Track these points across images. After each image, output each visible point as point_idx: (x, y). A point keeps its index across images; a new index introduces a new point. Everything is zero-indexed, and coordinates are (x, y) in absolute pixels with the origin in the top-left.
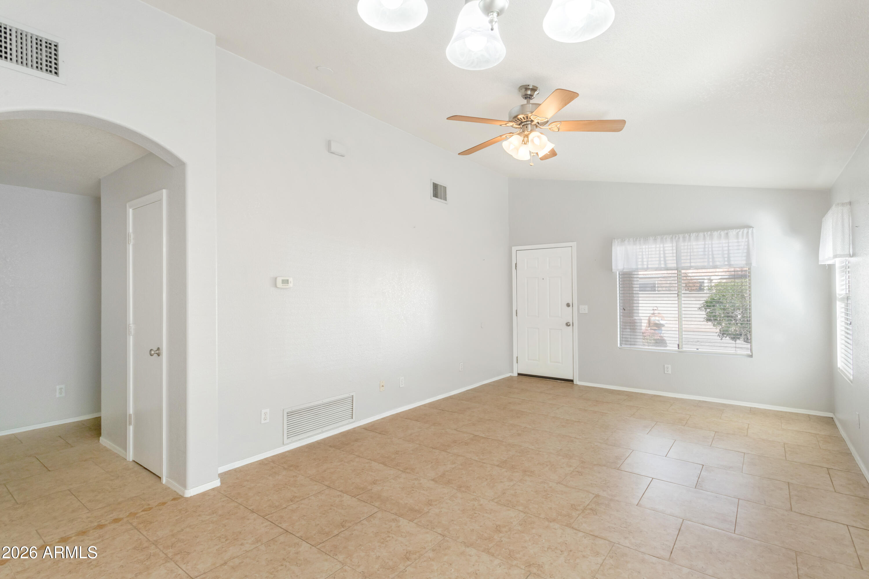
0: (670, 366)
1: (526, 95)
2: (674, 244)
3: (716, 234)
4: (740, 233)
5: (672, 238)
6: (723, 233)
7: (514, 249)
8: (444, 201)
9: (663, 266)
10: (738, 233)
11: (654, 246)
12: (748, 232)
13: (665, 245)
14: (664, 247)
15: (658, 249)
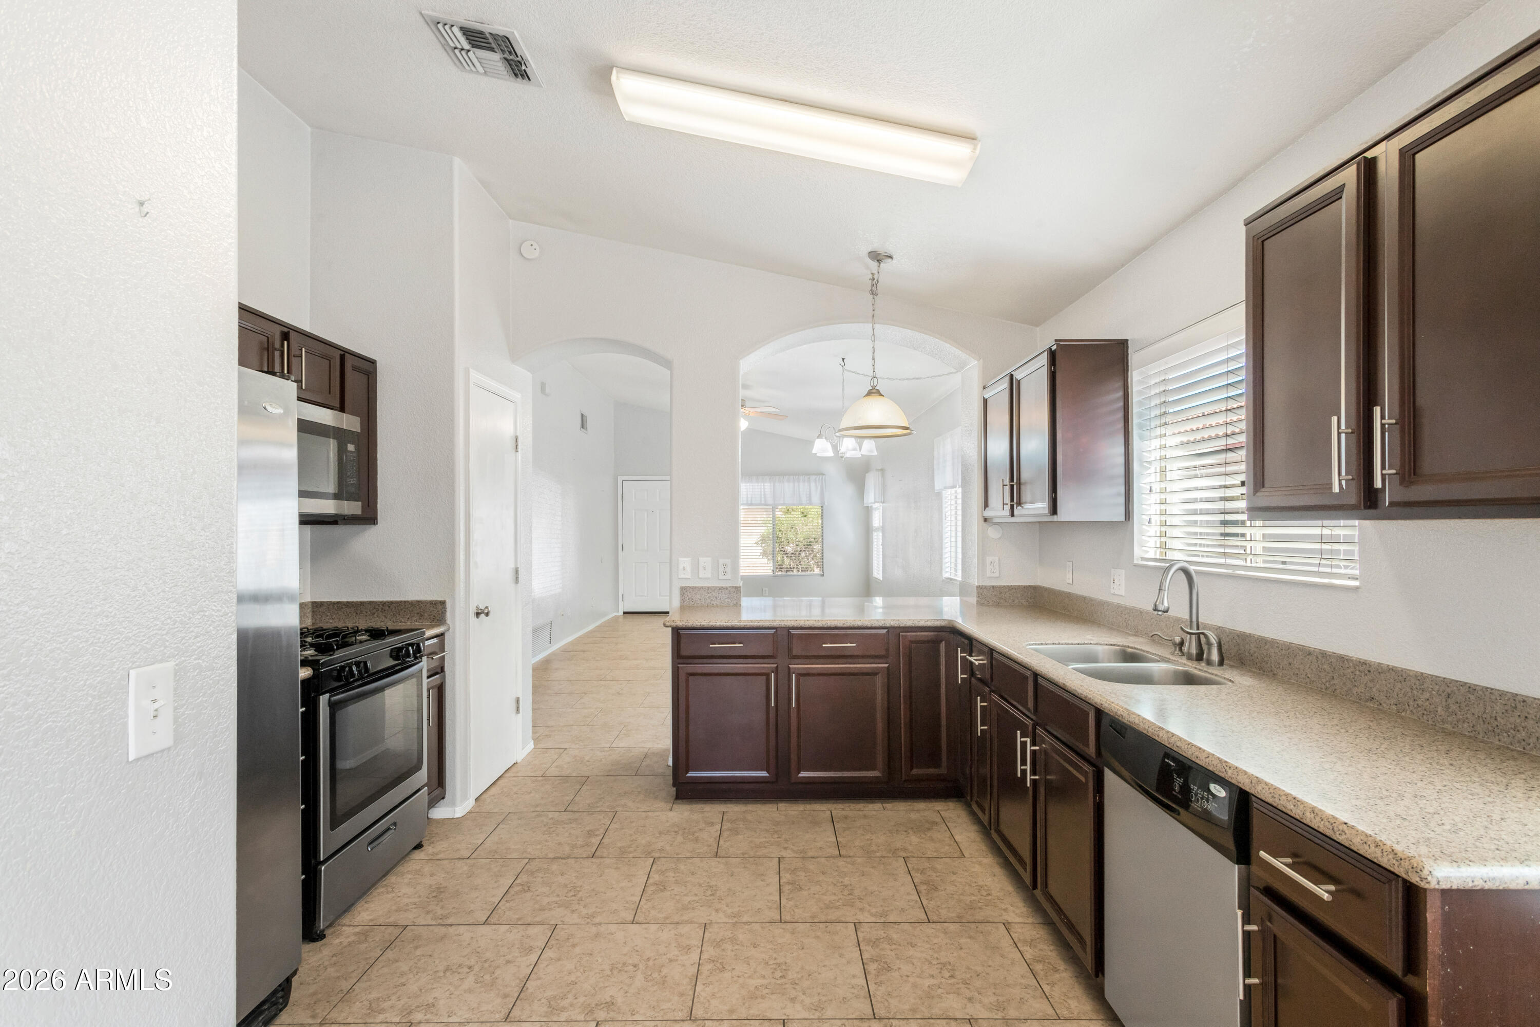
0: (767, 589)
2: (772, 484)
3: (802, 477)
4: (818, 479)
5: (770, 479)
6: (806, 478)
7: (620, 479)
8: (585, 431)
9: (763, 502)
10: (815, 479)
11: (756, 484)
12: (822, 478)
13: (765, 484)
14: (764, 486)
15: (759, 487)
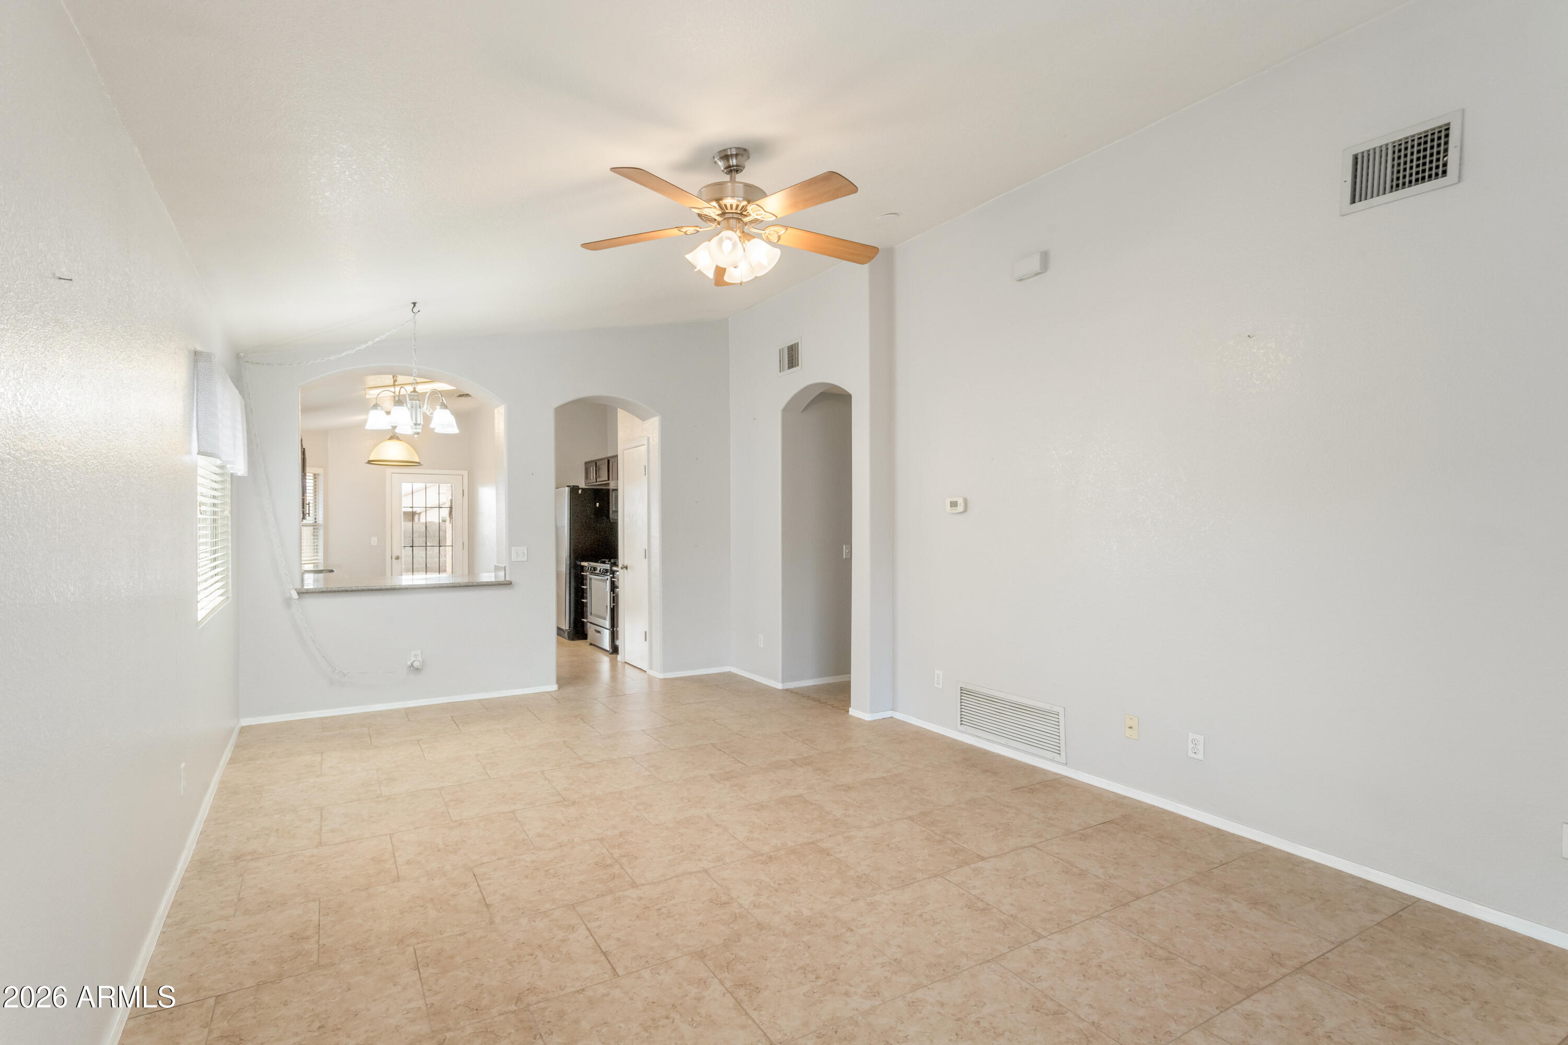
1: (729, 167)
